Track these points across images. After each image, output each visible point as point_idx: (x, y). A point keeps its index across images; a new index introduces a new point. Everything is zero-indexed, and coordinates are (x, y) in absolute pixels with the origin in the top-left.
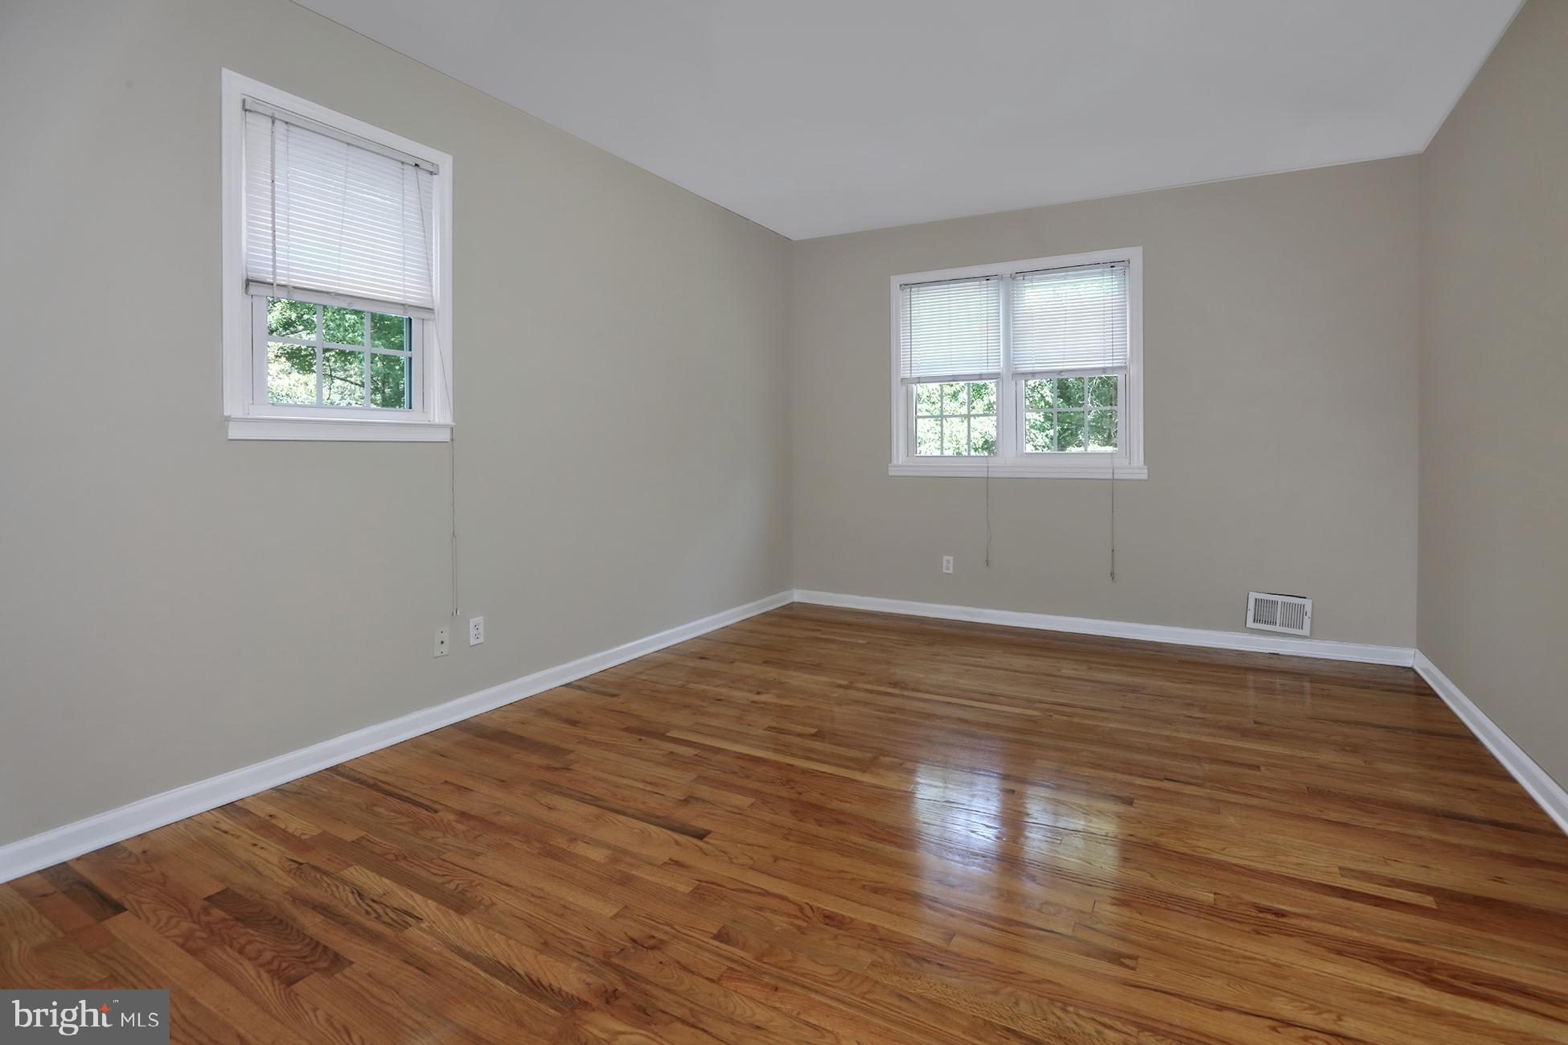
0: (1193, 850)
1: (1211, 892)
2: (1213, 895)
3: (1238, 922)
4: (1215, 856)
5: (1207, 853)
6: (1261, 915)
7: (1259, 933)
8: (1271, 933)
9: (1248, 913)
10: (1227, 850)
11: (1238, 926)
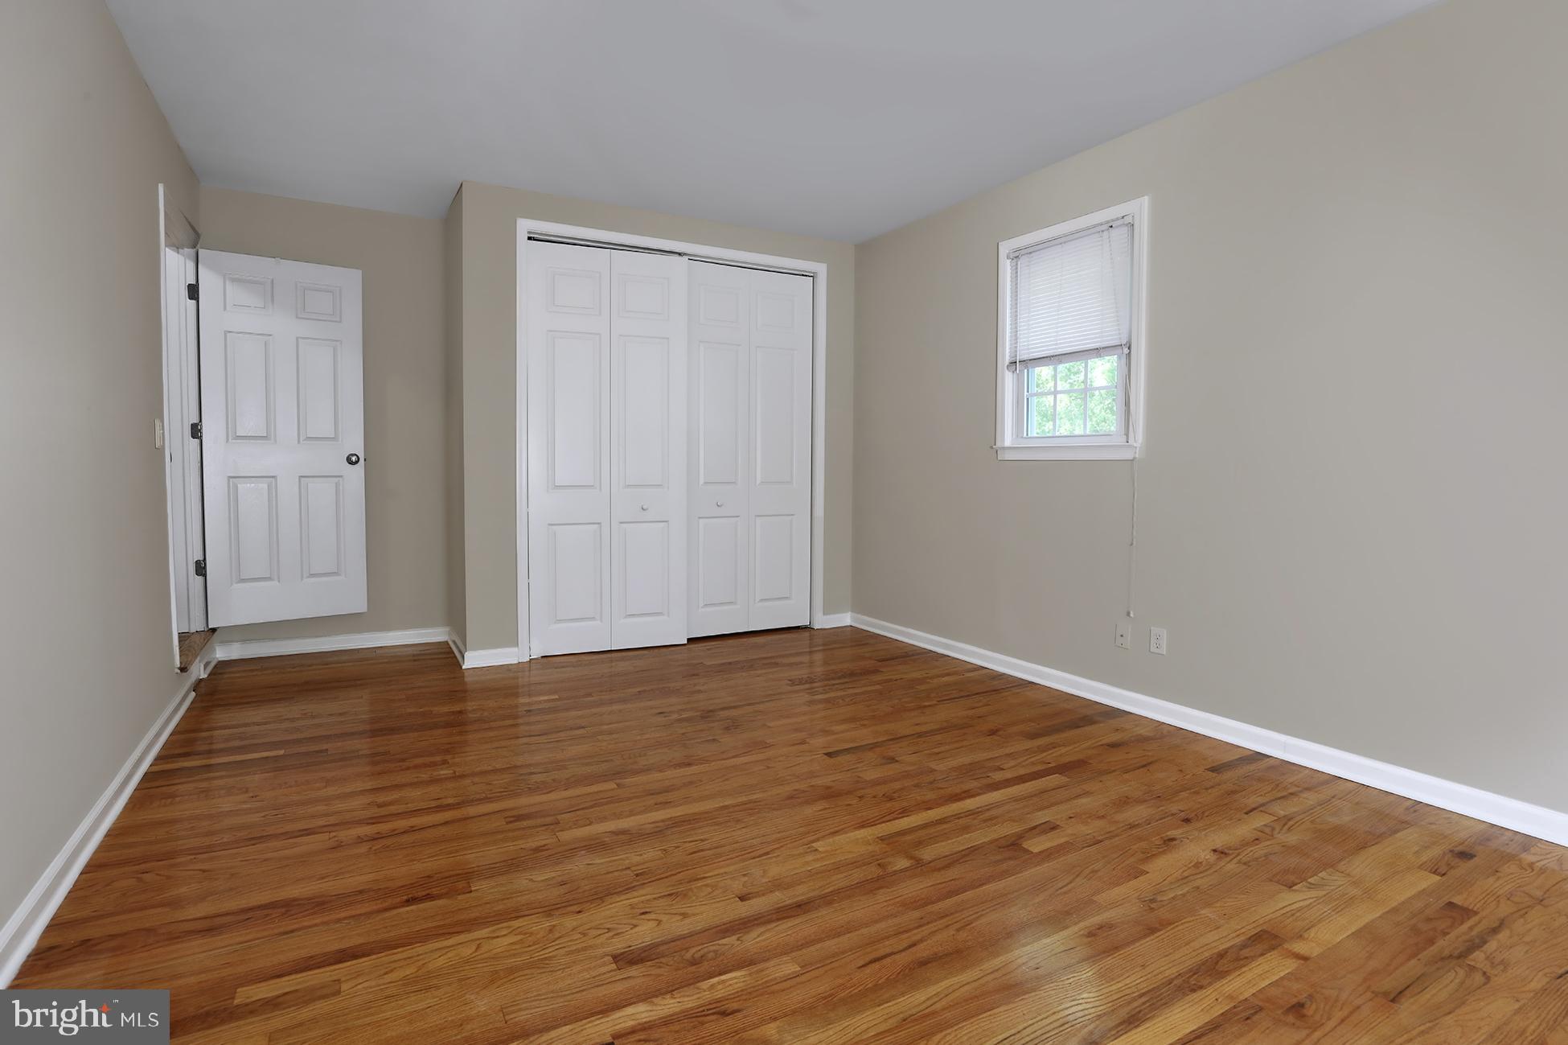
0: (509, 927)
1: (475, 890)
2: (473, 889)
3: (446, 878)
4: (484, 932)
5: (494, 931)
6: (427, 892)
7: (428, 877)
8: (417, 882)
9: (439, 889)
10: (474, 948)
11: (447, 874)
